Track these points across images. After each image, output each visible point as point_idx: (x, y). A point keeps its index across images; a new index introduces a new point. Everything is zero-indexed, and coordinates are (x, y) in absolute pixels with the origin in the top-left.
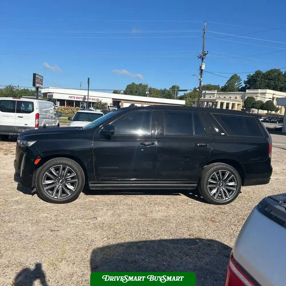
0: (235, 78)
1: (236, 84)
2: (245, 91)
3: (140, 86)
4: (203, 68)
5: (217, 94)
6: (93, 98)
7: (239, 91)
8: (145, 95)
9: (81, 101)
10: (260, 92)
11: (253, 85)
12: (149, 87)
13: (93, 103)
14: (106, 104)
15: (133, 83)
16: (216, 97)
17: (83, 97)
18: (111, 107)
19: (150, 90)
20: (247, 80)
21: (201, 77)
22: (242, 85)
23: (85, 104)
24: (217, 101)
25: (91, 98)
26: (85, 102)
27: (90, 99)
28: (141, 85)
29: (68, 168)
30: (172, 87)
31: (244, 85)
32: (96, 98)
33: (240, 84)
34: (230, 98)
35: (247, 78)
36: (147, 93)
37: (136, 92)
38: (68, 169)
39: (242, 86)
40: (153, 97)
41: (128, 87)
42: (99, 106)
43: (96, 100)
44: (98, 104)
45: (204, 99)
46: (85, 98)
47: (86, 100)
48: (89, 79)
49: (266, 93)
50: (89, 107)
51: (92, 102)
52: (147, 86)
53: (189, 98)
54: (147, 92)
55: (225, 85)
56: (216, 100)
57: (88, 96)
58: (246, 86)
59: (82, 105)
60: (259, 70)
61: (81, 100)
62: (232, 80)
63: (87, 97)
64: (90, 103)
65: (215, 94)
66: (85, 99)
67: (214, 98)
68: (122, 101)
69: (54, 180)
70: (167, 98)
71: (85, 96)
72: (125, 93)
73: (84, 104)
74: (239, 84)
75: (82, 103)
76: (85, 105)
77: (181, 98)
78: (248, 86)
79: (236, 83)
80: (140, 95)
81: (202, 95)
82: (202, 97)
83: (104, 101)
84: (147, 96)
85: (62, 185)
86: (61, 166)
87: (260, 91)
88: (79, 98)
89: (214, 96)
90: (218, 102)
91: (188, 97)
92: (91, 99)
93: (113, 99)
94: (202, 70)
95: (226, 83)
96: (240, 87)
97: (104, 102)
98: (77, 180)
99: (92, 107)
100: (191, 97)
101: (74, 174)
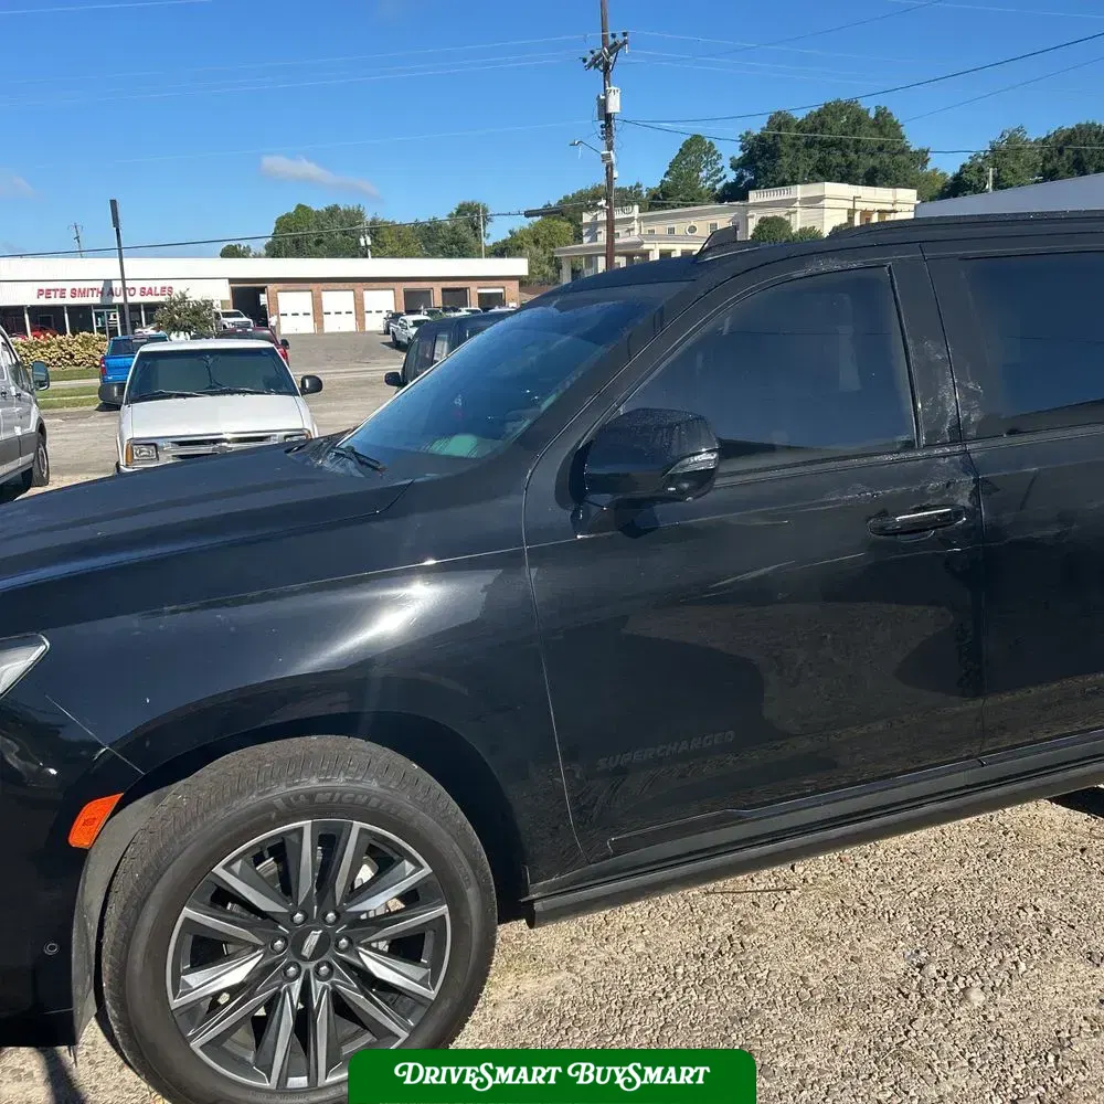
0: (695, 150)
1: (701, 175)
2: (745, 198)
3: (331, 215)
4: (614, 106)
5: (640, 219)
6: (147, 285)
7: (720, 198)
8: (358, 252)
9: (96, 306)
10: (799, 196)
11: (765, 171)
12: (368, 218)
13: (151, 308)
14: (208, 304)
15: (299, 206)
16: (636, 232)
17: (100, 285)
18: (227, 315)
19: (375, 230)
20: (741, 154)
21: (610, 148)
22: (725, 177)
23: (115, 317)
24: (645, 247)
25: (138, 285)
26: (114, 306)
27: (132, 292)
28: (332, 212)
29: (362, 831)
30: (459, 212)
31: (731, 176)
32: (159, 284)
33: (720, 170)
34: (693, 229)
35: (742, 148)
36: (363, 244)
37: (318, 242)
38: (366, 837)
39: (724, 181)
40: (393, 255)
41: (283, 224)
42: (179, 315)
43: (158, 291)
44: (172, 308)
45: (594, 244)
46: (108, 291)
47: (118, 300)
48: (113, 203)
49: (822, 198)
50: (134, 327)
51: (144, 304)
52: (360, 215)
53: (534, 248)
54: (366, 241)
55: (662, 182)
56: (642, 243)
57: (123, 280)
58: (740, 178)
59: (103, 323)
60: (779, 113)
61: (96, 300)
62: (685, 159)
63: (117, 285)
64: (135, 308)
65: (632, 219)
66: (111, 293)
67: (634, 238)
68: (270, 287)
69: (255, 947)
70: (450, 255)
71: (108, 282)
72: (274, 251)
73: (109, 317)
74: (714, 174)
75: (97, 315)
76: (115, 319)
77: (501, 251)
78: (749, 176)
79: (702, 171)
80: (335, 252)
81: (584, 231)
82: (586, 240)
83: (197, 293)
84: (366, 256)
85: (324, 969)
86: (300, 831)
87: (800, 191)
88: (84, 293)
89: (629, 231)
90: (651, 253)
91: (527, 243)
92: (138, 291)
93: (232, 281)
94: (608, 118)
95: (667, 174)
96: (719, 186)
97: (198, 299)
98: (444, 909)
99: (147, 324)
100: (536, 242)
101: (419, 866)
